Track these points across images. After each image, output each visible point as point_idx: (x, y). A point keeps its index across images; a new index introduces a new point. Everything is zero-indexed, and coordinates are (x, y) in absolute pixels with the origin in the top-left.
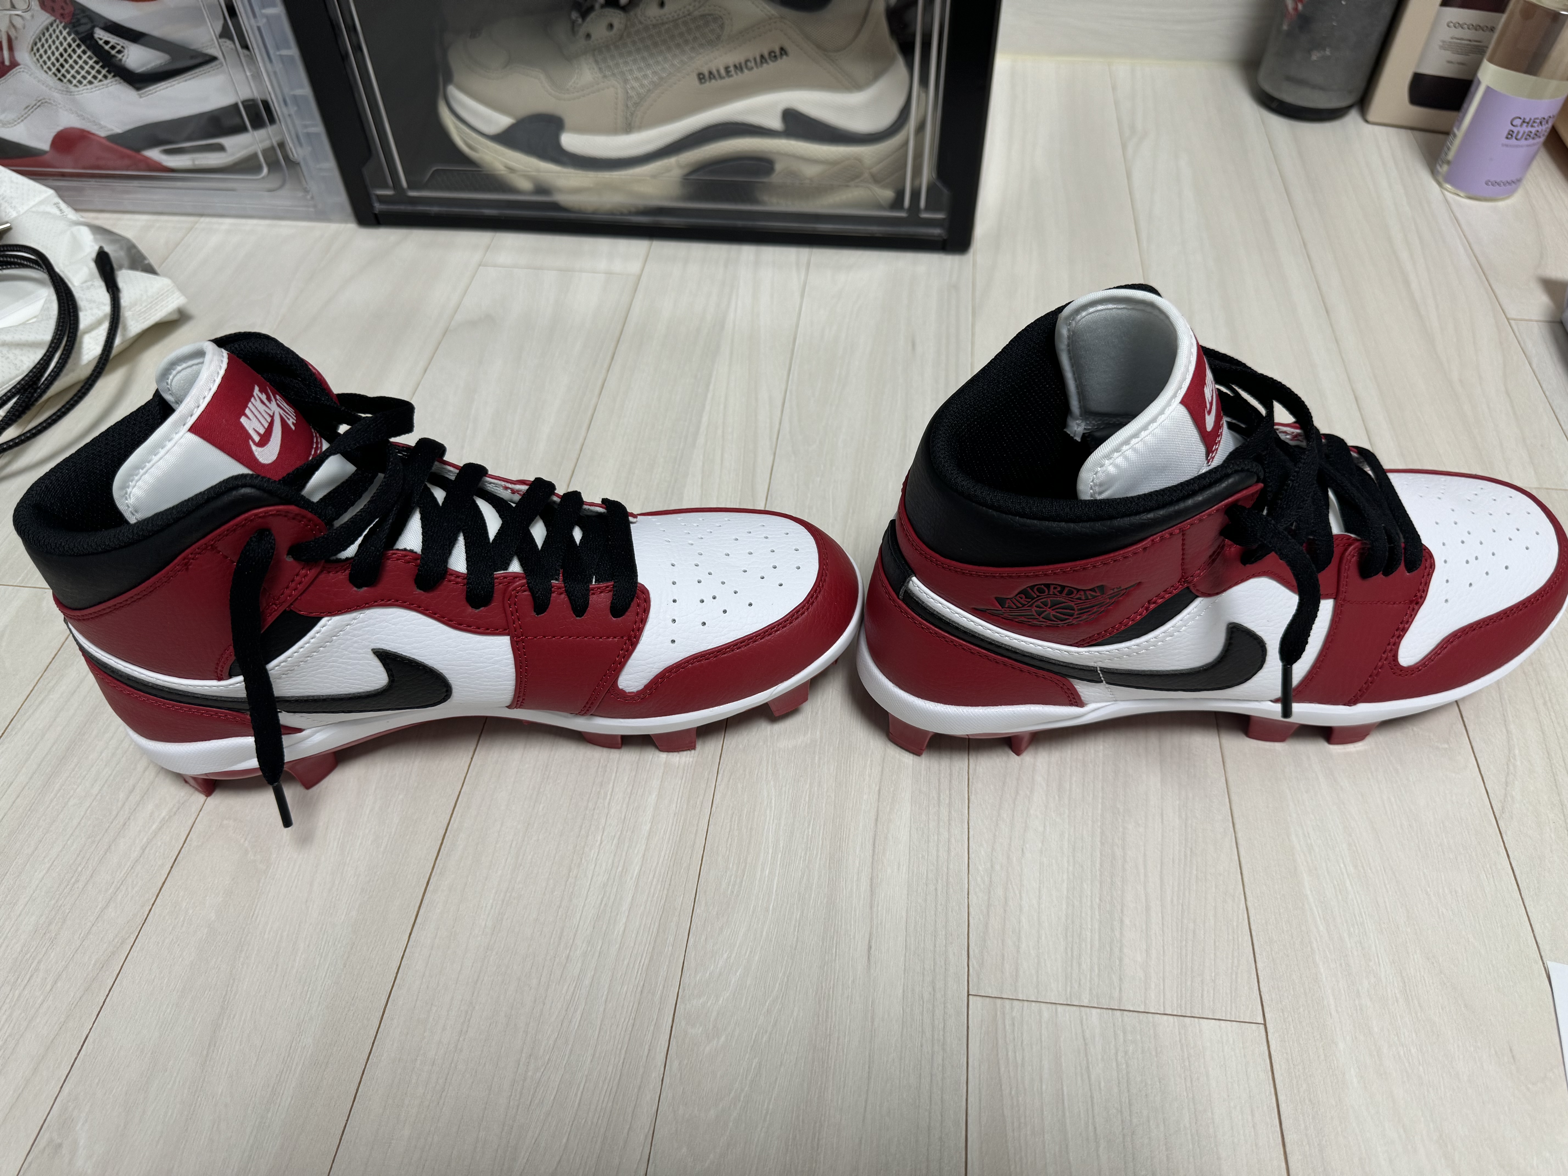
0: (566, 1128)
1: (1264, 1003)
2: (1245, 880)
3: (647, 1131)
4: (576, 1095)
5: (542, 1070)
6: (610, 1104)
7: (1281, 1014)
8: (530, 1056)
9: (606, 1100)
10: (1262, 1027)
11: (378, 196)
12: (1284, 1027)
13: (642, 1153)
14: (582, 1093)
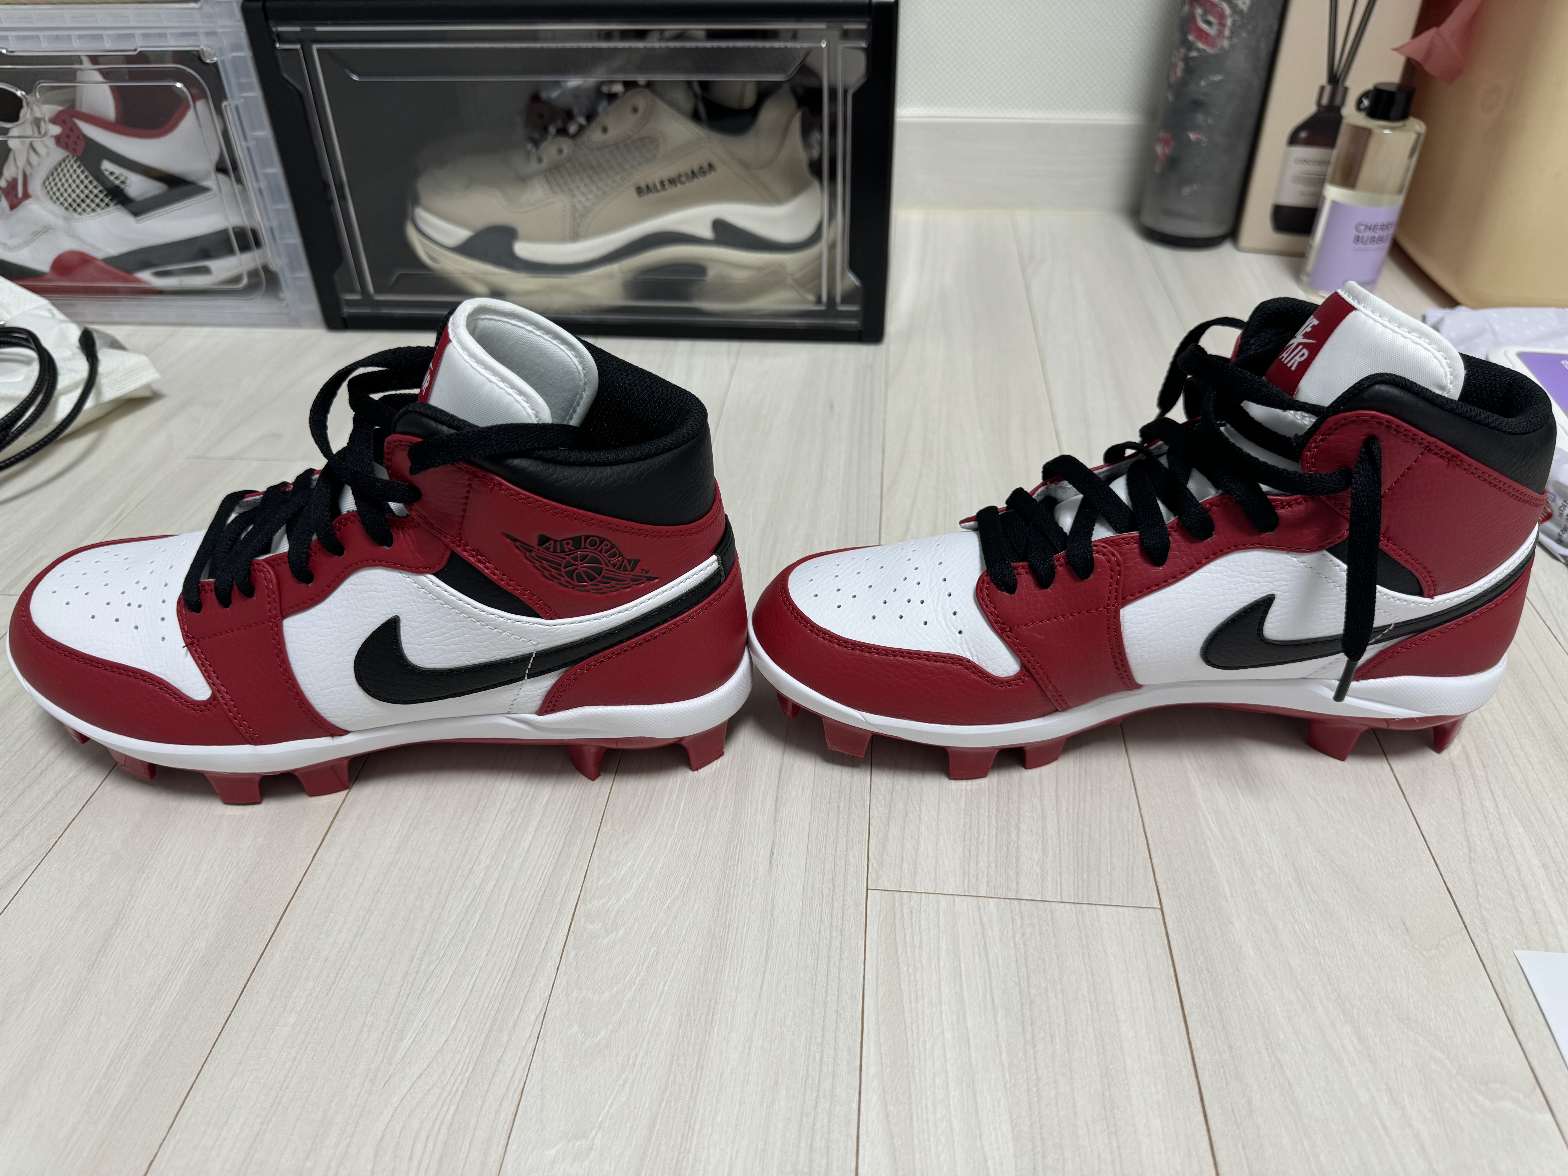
0: (455, 1012)
1: (1160, 891)
2: (1139, 793)
3: (538, 1012)
4: (469, 984)
5: (436, 963)
6: (503, 990)
7: (1178, 900)
8: (425, 952)
9: (499, 987)
10: (1159, 912)
11: (347, 301)
12: (1180, 910)
13: (531, 1031)
14: (475, 982)
